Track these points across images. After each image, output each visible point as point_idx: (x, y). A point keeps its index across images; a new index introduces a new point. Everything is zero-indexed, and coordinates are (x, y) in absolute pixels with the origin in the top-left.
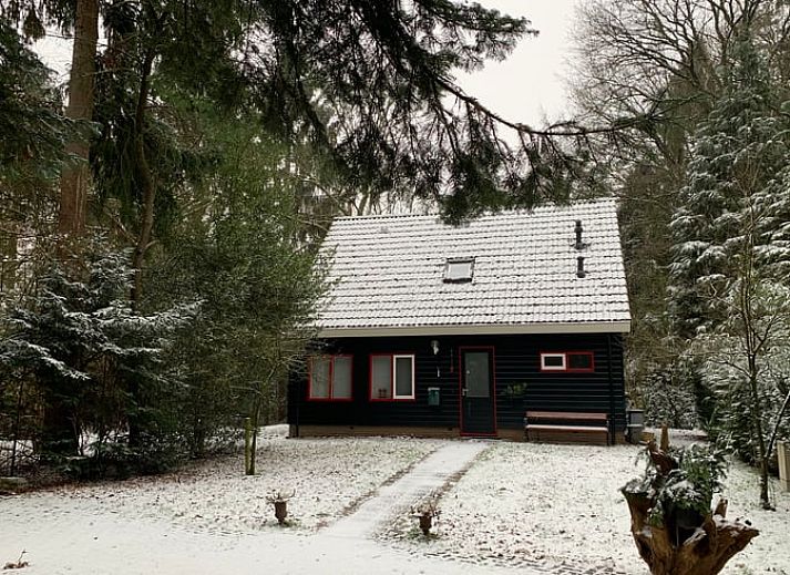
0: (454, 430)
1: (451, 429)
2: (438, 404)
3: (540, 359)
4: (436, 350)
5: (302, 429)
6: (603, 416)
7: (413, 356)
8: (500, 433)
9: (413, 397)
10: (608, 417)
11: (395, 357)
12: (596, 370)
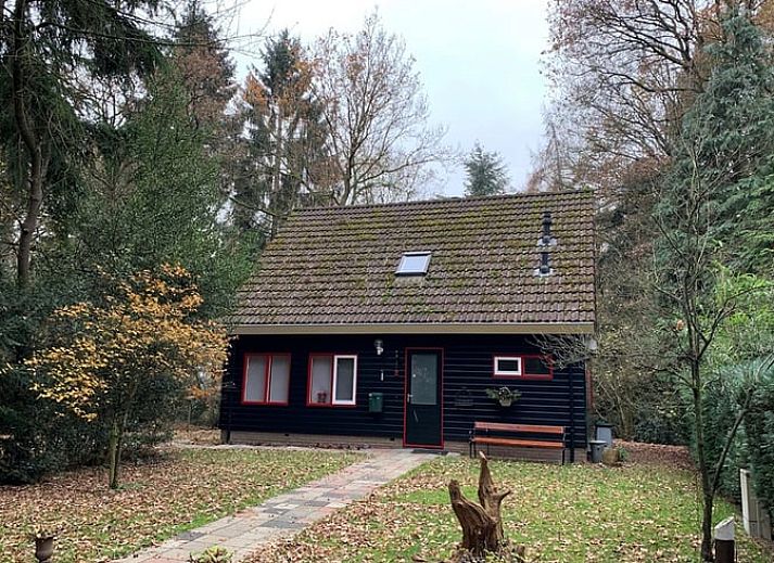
0: (396, 441)
1: (393, 440)
2: (379, 410)
3: (492, 363)
4: (380, 351)
5: (233, 435)
6: (561, 430)
7: (355, 357)
8: (447, 445)
9: (353, 402)
10: (566, 430)
11: (336, 357)
12: (555, 377)
